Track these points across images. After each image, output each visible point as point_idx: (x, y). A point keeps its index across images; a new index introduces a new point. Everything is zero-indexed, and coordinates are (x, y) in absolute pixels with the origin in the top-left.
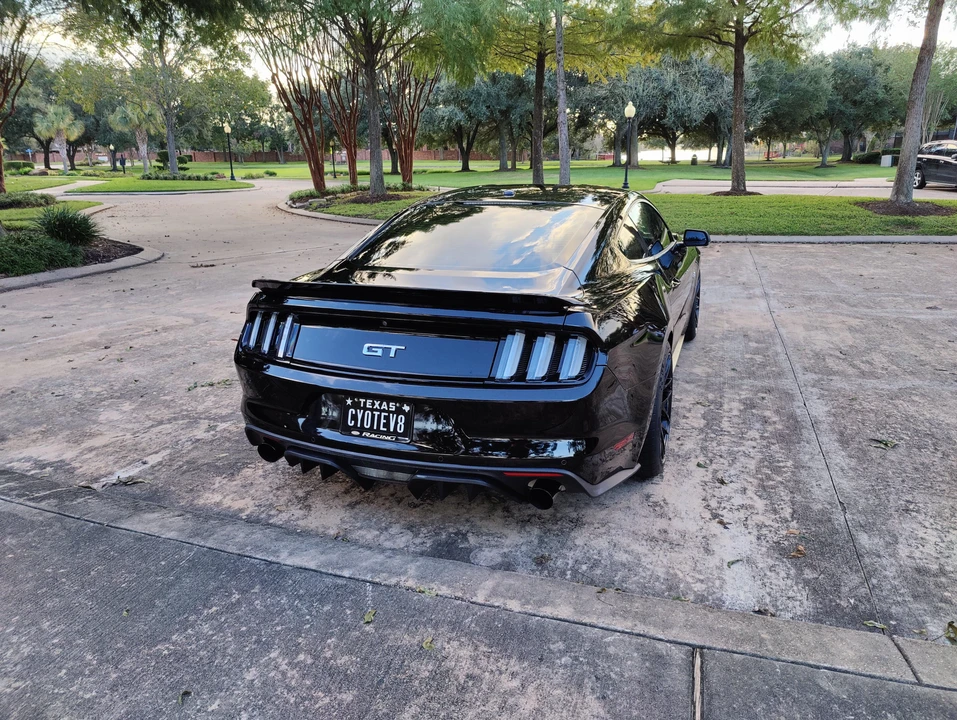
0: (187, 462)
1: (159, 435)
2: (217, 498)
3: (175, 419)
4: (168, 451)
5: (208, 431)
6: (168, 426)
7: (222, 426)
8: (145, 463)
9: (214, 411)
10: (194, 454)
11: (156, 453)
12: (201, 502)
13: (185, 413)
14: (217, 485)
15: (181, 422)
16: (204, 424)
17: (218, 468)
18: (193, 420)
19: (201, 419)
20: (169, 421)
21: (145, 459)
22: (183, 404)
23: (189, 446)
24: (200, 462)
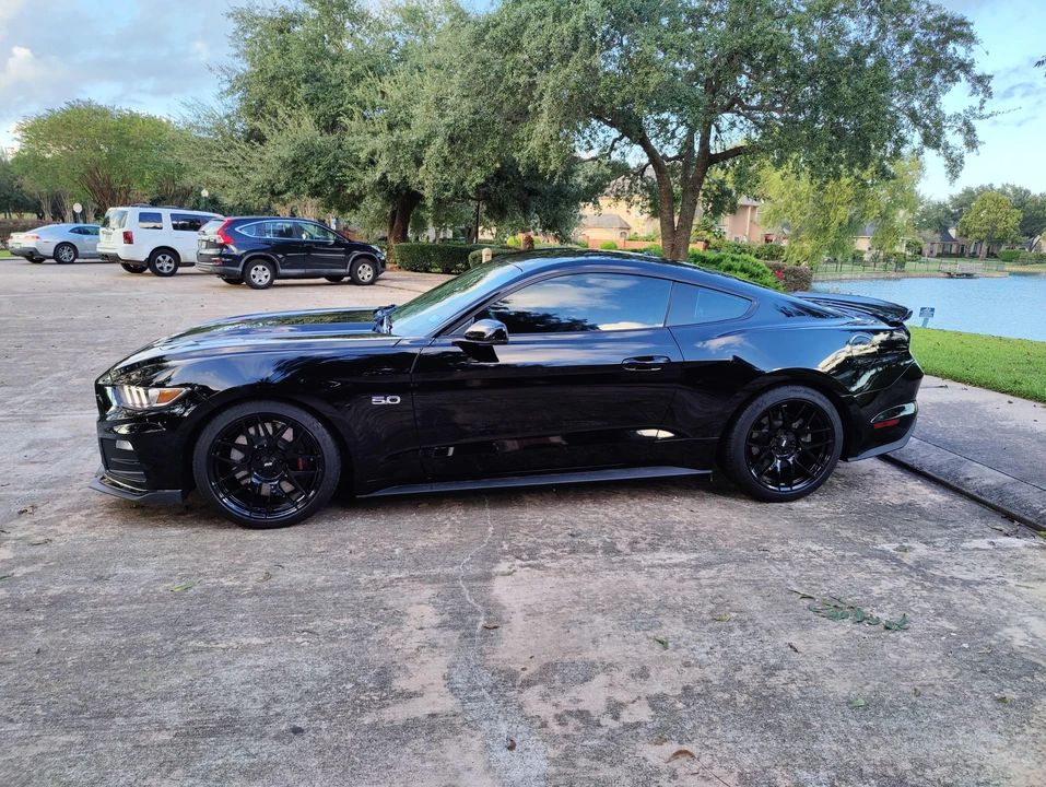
0: (947, 528)
1: (970, 567)
2: (932, 496)
3: (943, 580)
4: (963, 545)
5: (910, 547)
6: (955, 574)
7: (890, 547)
8: (992, 543)
9: (887, 570)
10: (936, 532)
11: (978, 549)
12: (946, 498)
13: (927, 584)
14: (927, 503)
15: (938, 573)
16: (908, 559)
17: (920, 514)
18: (920, 567)
19: (910, 567)
20: (953, 581)
21: (991, 547)
22: (926, 600)
23: (940, 542)
24: (934, 524)
